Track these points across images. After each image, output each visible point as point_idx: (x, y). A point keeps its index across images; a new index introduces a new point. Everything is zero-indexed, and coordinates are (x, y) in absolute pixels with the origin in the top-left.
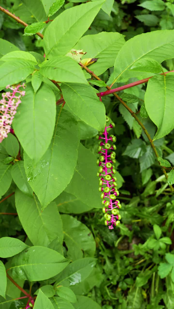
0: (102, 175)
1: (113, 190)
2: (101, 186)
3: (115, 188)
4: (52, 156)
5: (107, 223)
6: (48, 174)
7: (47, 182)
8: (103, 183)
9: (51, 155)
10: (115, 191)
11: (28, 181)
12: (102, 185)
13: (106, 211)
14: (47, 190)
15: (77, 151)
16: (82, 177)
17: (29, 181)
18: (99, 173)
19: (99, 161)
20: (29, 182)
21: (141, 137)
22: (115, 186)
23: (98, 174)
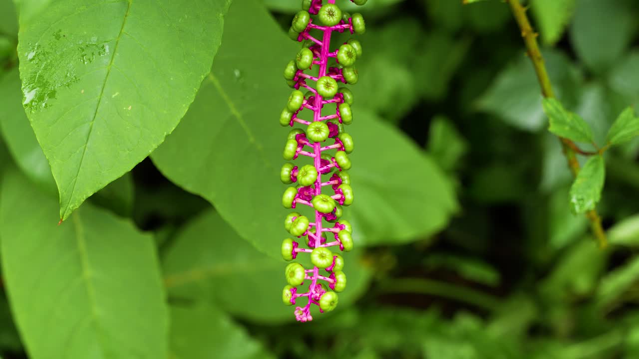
0: (302, 121)
1: (336, 182)
2: (288, 161)
3: (340, 174)
4: (125, 27)
5: (290, 295)
6: (100, 87)
7: (92, 116)
8: (299, 149)
9: (123, 24)
10: (341, 187)
11: (24, 103)
12: (295, 157)
13: (294, 255)
14: (89, 144)
15: (222, 21)
16: (252, 140)
17: (26, 105)
18: (289, 111)
19: (296, 66)
20: (27, 110)
21: (565, 44)
22: (340, 168)
23: (286, 116)
